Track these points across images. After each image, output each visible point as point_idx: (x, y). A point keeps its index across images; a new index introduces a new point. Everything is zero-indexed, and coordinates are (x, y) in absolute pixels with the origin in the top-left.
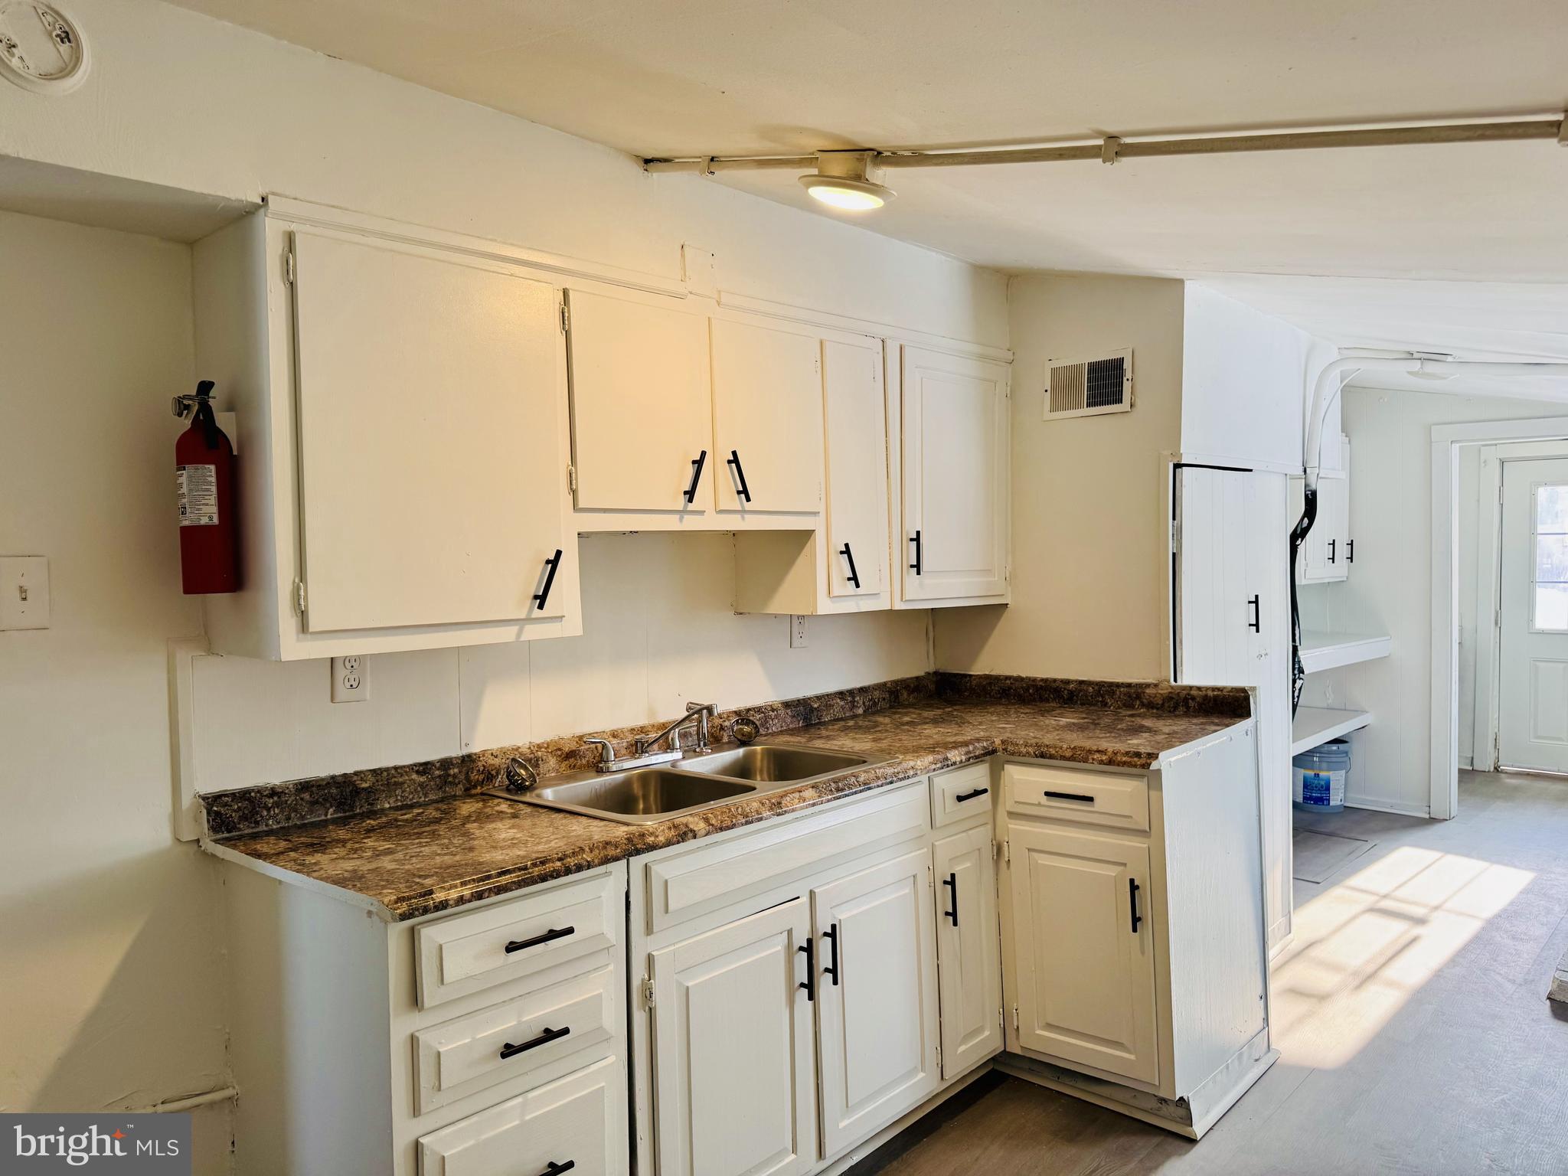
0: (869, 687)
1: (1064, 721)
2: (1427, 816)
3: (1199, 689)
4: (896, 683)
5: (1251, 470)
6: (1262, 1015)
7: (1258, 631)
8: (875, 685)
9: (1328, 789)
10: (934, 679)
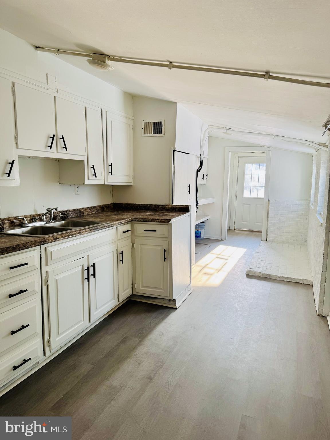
0: (96, 206)
1: (147, 214)
2: (221, 239)
3: (178, 206)
4: (103, 205)
5: (189, 154)
6: (190, 281)
7: (190, 193)
8: (98, 206)
9: (200, 234)
10: (113, 205)
